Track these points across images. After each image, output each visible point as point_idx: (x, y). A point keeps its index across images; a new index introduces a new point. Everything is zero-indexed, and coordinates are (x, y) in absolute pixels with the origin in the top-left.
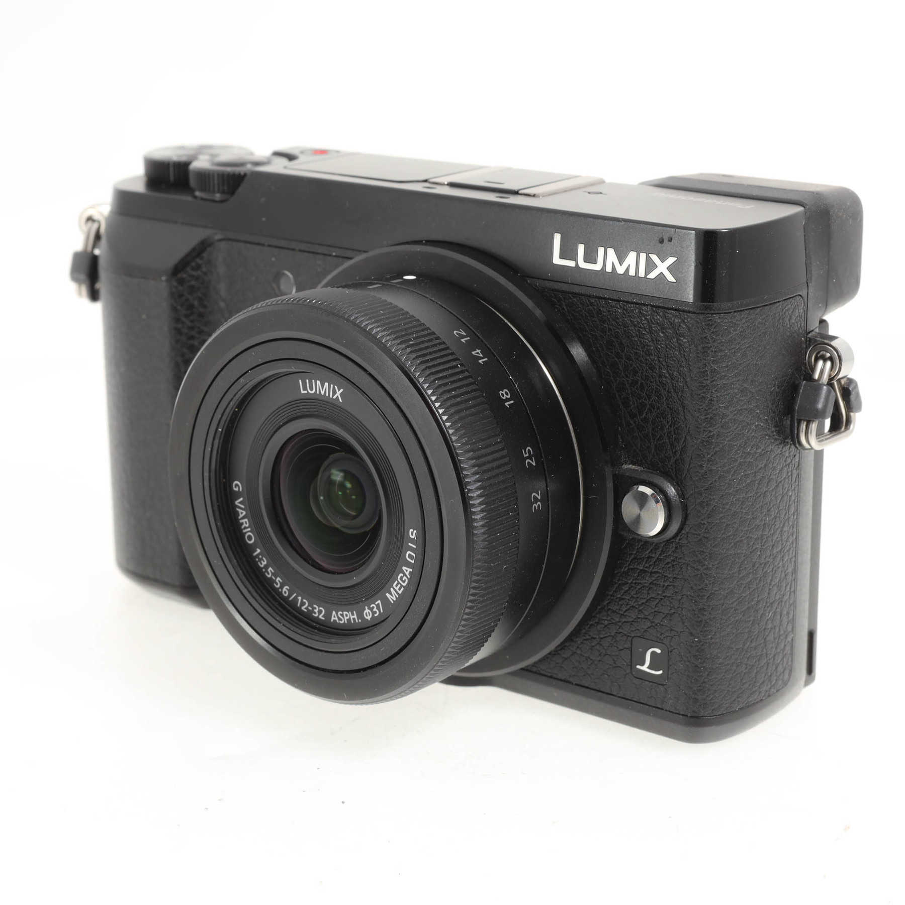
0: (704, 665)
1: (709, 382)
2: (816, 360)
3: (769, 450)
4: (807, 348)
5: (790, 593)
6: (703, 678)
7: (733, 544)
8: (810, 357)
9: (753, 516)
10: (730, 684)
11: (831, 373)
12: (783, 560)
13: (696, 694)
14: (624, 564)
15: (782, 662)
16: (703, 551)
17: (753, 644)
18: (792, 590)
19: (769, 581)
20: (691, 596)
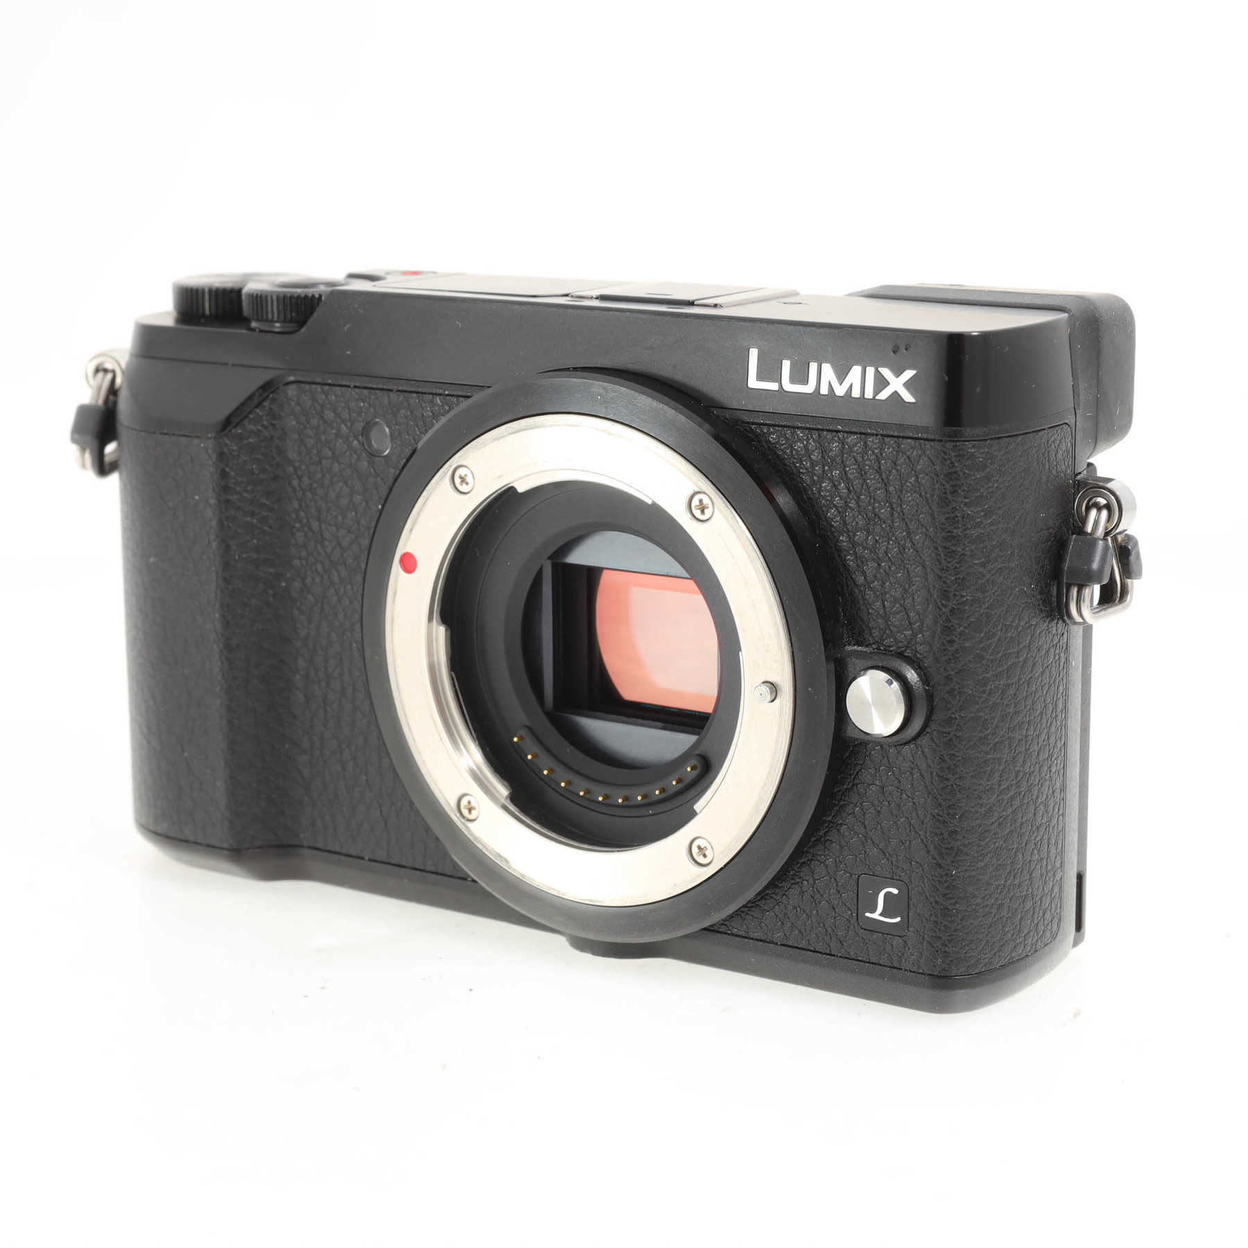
0: (957, 906)
1: (960, 531)
2: (1088, 509)
3: (1034, 623)
4: (1075, 494)
5: (1059, 816)
6: (956, 924)
7: (991, 745)
8: (1080, 505)
9: (1015, 709)
10: (989, 932)
11: (1108, 525)
12: (1050, 771)
13: (946, 946)
14: (848, 778)
15: (1050, 907)
16: (953, 755)
17: (1017, 881)
18: (1061, 812)
19: (1034, 797)
20: (938, 815)
